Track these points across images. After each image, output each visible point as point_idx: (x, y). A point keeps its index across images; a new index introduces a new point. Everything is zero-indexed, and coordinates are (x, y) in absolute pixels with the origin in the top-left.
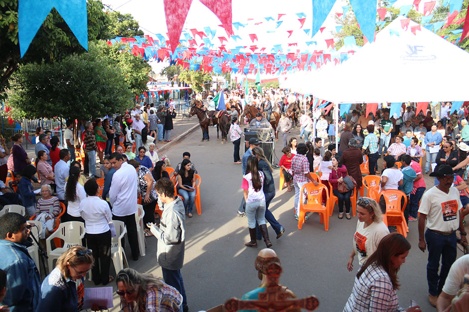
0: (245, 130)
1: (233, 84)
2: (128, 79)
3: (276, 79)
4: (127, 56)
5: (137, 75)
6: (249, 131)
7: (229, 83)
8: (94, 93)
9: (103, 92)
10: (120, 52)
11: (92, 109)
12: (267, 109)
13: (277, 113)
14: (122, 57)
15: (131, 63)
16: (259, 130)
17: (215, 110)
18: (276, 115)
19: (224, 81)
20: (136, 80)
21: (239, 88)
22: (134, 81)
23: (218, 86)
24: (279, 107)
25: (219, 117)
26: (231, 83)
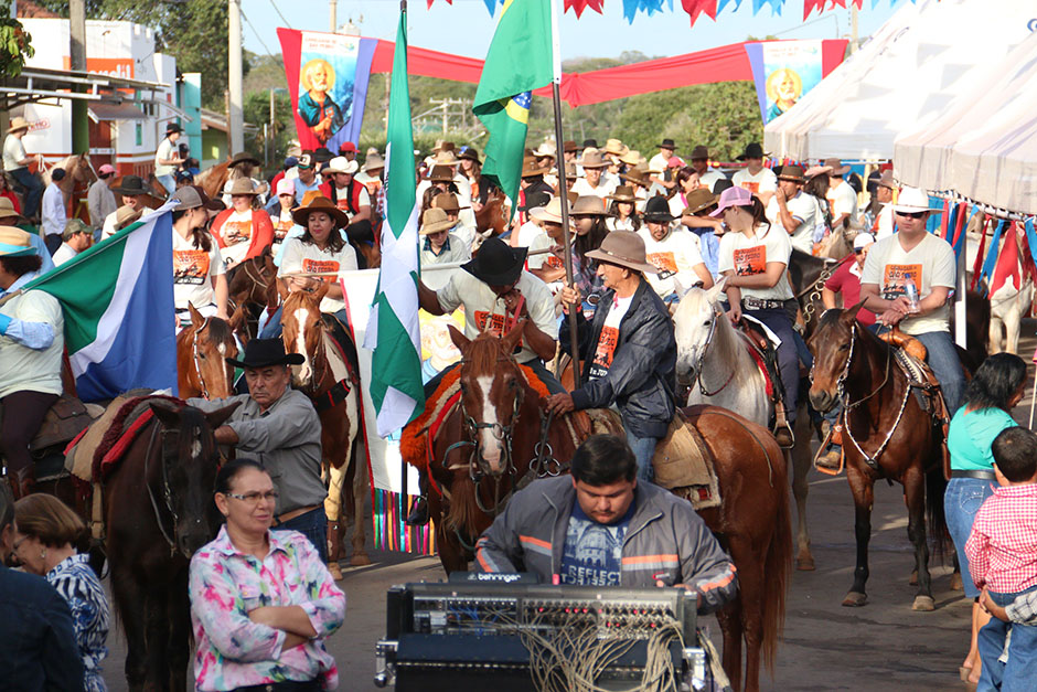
0: (402, 611)
1: (257, 111)
3: (736, 63)
6: (438, 619)
7: (214, 91)
12: (620, 377)
13: (735, 430)
16: (554, 617)
17: (53, 386)
18: (725, 452)
19: (160, 69)
21: (322, 155)
23: (87, 132)
24: (763, 357)
25: (105, 471)
26: (235, 93)
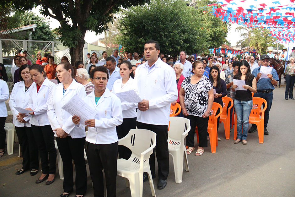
2: (209, 32)
4: (209, 15)
5: (216, 30)
8: (176, 32)
9: (184, 32)
10: (204, 12)
11: (174, 45)
14: (205, 17)
15: (211, 21)
20: (215, 33)
22: (213, 34)
